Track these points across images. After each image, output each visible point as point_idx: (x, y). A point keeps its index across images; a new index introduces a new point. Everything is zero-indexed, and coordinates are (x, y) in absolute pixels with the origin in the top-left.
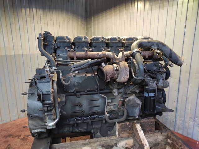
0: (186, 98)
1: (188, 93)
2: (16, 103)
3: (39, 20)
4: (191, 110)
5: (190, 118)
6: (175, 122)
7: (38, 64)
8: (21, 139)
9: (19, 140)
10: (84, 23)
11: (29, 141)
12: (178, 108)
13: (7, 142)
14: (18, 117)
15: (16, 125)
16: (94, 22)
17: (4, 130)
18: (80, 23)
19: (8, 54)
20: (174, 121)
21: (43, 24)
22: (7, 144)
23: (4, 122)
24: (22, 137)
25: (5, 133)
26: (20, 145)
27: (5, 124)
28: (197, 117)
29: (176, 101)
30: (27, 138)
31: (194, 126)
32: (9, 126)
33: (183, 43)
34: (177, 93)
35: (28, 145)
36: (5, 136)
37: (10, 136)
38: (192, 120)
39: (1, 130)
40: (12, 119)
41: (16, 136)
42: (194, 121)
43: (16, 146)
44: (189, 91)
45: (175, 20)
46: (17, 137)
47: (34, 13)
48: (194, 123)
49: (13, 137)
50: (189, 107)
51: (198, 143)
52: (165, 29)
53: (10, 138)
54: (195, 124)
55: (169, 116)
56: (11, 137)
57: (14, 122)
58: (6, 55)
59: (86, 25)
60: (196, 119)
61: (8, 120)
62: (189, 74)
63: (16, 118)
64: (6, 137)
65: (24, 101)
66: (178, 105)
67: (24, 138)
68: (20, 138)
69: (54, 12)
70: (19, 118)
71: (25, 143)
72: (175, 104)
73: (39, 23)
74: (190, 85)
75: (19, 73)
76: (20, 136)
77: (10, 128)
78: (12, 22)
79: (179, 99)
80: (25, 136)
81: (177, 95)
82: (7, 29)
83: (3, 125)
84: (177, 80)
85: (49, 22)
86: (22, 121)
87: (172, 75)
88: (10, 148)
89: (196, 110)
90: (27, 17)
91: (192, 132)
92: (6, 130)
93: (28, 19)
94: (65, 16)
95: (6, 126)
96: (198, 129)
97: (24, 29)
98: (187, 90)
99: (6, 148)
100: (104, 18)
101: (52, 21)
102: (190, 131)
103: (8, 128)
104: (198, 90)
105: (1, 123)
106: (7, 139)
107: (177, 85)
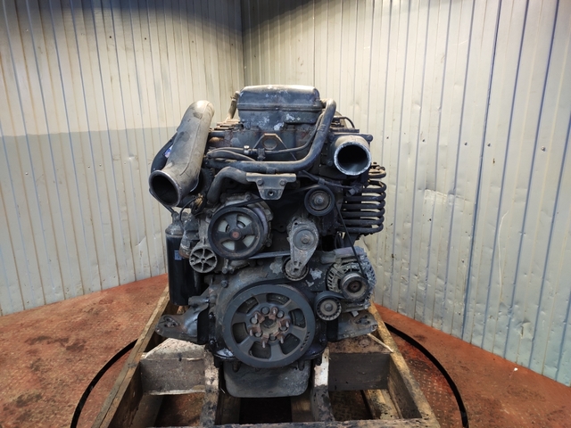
0: (492, 251)
1: (498, 239)
2: (58, 259)
3: (112, 41)
4: (503, 284)
5: (502, 304)
6: (465, 315)
7: (113, 160)
8: (68, 348)
9: (63, 349)
10: (238, 43)
11: (86, 354)
12: (473, 279)
13: (33, 352)
14: (65, 294)
15: (59, 315)
16: (262, 40)
17: (29, 326)
18: (225, 45)
19: (32, 132)
20: (462, 313)
21: (121, 52)
22: (34, 358)
23: (29, 306)
24: (71, 343)
25: (30, 332)
26: (64, 360)
27: (32, 310)
28: (517, 303)
29: (466, 260)
30: (83, 346)
31: (509, 326)
32: (42, 316)
33: (488, 104)
34: (470, 238)
35: (84, 361)
36: (30, 339)
37: (41, 339)
38: (506, 311)
39: (22, 325)
40: (50, 299)
41: (56, 341)
42: (510, 312)
43: (55, 364)
44: (499, 235)
45: (468, 41)
46: (58, 343)
47: (96, 21)
48: (510, 319)
49: (49, 343)
50: (499, 275)
51: (516, 369)
52: (443, 64)
53: (40, 345)
54: (513, 320)
55: (450, 299)
56: (45, 341)
57: (53, 307)
58: (27, 135)
59: (244, 49)
60: (516, 306)
61: (40, 302)
62: (500, 189)
63: (59, 296)
64: (32, 341)
65: (78, 255)
66: (473, 270)
67: (75, 344)
68: (66, 345)
69: (152, 17)
70: (67, 296)
71: (78, 358)
72: (465, 266)
73: (112, 48)
74: (502, 218)
75: (61, 183)
76: (66, 340)
77: (42, 320)
78: (39, 48)
79: (475, 254)
80: (77, 340)
81: (469, 245)
82: (26, 67)
83: (27, 312)
84: (470, 205)
85: (138, 45)
86: (74, 305)
87: (458, 190)
88: (41, 368)
89: (515, 283)
90: (78, 32)
91: (505, 341)
92: (33, 325)
93: (82, 39)
94: (182, 27)
95: (34, 316)
96: (519, 332)
97: (71, 65)
98: (494, 231)
99: (32, 367)
100: (289, 31)
101: (147, 42)
102: (501, 339)
103: (37, 321)
104: (520, 230)
105: (21, 309)
106: (34, 347)
107: (471, 216)
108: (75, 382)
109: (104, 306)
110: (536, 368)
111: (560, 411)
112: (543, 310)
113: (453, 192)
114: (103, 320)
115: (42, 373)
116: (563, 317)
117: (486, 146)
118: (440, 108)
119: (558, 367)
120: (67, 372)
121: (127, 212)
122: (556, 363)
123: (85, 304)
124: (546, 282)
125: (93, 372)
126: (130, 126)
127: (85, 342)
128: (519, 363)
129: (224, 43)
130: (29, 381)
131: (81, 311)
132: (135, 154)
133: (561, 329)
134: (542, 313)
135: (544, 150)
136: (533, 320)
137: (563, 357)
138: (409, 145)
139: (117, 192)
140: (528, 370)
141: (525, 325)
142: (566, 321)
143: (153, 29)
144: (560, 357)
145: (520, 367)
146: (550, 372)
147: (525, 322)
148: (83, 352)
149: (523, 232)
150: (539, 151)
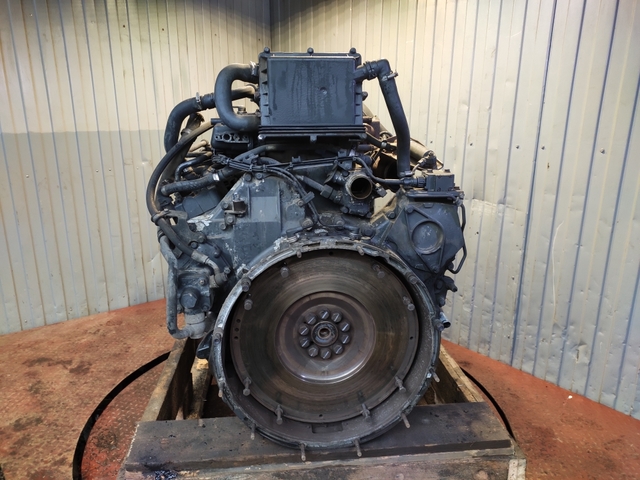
0: (545, 266)
1: (553, 252)
2: (61, 274)
3: (126, 30)
4: (557, 302)
5: (555, 325)
6: (514, 339)
7: (124, 164)
8: (72, 371)
9: (67, 372)
10: (266, 38)
11: (91, 377)
12: (524, 297)
13: (32, 375)
14: (67, 314)
15: (61, 336)
16: (293, 35)
17: (27, 347)
19: (34, 129)
20: (512, 337)
21: (136, 43)
22: (34, 381)
23: (26, 327)
24: (74, 365)
25: (29, 354)
26: (67, 383)
27: (31, 331)
28: (572, 324)
29: (517, 277)
30: (88, 369)
31: (563, 349)
32: (42, 337)
33: (543, 103)
34: (521, 252)
35: (90, 384)
36: (28, 361)
37: (41, 360)
38: (560, 333)
39: (19, 346)
40: (51, 319)
41: (58, 363)
42: (564, 334)
43: (57, 387)
44: (553, 248)
45: (521, 32)
46: (61, 366)
47: (109, 8)
48: (565, 342)
49: (49, 365)
50: (553, 293)
51: (570, 397)
52: (493, 59)
53: (40, 367)
54: (568, 343)
55: (498, 321)
56: (46, 363)
57: (55, 327)
58: (28, 133)
59: (272, 45)
60: (572, 327)
61: (39, 322)
62: (554, 197)
63: (61, 316)
64: (31, 363)
65: (83, 270)
66: (525, 288)
67: (79, 367)
68: (69, 367)
70: (70, 316)
71: (83, 381)
72: (515, 284)
73: (126, 39)
74: (557, 229)
75: (66, 188)
76: (70, 362)
77: (42, 341)
78: (44, 35)
79: (526, 270)
80: (82, 362)
81: (520, 260)
82: (30, 56)
83: (24, 332)
84: (522, 215)
85: (155, 36)
86: (79, 326)
87: (508, 198)
88: (41, 391)
89: (570, 302)
90: (88, 19)
91: (558, 366)
92: (31, 346)
93: (92, 26)
94: (204, 18)
95: (33, 337)
96: (575, 356)
97: (79, 56)
98: (548, 244)
99: (30, 390)
100: (323, 24)
101: (164, 34)
102: (554, 365)
103: (36, 342)
104: (577, 242)
105: (18, 329)
106: (32, 369)
107: (523, 228)
108: (80, 406)
109: (112, 327)
110: (593, 396)
111: (619, 440)
112: (601, 330)
113: (503, 202)
114: (111, 342)
115: (42, 396)
116: (621, 338)
117: (540, 149)
118: (490, 108)
119: (616, 394)
120: (71, 396)
121: (139, 224)
122: (615, 389)
123: (90, 325)
124: (605, 300)
125: (100, 396)
126: (144, 127)
127: (91, 365)
128: (574, 391)
129: (250, 38)
130: (28, 405)
131: (85, 332)
132: (149, 158)
133: (621, 350)
134: (600, 334)
135: (603, 152)
136: (590, 343)
137: (622, 382)
138: (455, 150)
139: (128, 200)
140: (584, 397)
141: (581, 348)
142: (625, 342)
143: (172, 19)
144: (619, 382)
145: (576, 395)
146: (608, 399)
147: (581, 344)
148: (89, 375)
149: (579, 244)
150: (598, 154)
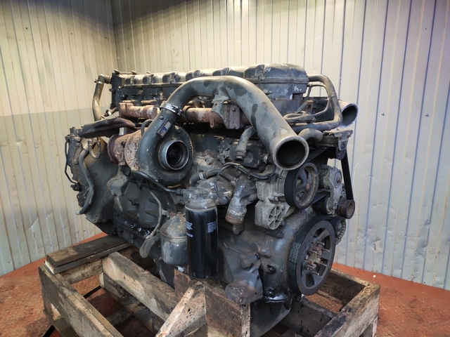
1: (354, 182)
4: (359, 215)
5: (359, 230)
10: (110, 36)
16: (136, 34)
18: (100, 38)
21: (3, 40)
28: (370, 228)
31: (365, 245)
33: (340, 84)
38: (362, 234)
42: (365, 235)
44: (353, 179)
45: (322, 37)
48: (366, 240)
52: (303, 55)
54: (368, 241)
59: (117, 42)
60: (370, 230)
62: (352, 145)
74: (355, 166)
85: (20, 34)
89: (368, 213)
91: (363, 257)
94: (61, 20)
96: (373, 249)
100: (162, 27)
101: (28, 32)
102: (360, 256)
110: (387, 272)
112: (389, 229)
116: (403, 233)
119: (402, 269)
121: (18, 196)
122: (401, 266)
124: (391, 209)
126: (16, 112)
128: (374, 271)
129: (99, 36)
132: (23, 139)
133: (403, 241)
134: (389, 232)
135: (383, 115)
136: (383, 239)
137: (405, 260)
139: (6, 177)
140: (381, 275)
141: (377, 243)
142: (406, 235)
143: (34, 20)
144: (403, 261)
145: (376, 274)
146: (397, 273)
147: (376, 240)
149: (371, 175)
150: (380, 116)
